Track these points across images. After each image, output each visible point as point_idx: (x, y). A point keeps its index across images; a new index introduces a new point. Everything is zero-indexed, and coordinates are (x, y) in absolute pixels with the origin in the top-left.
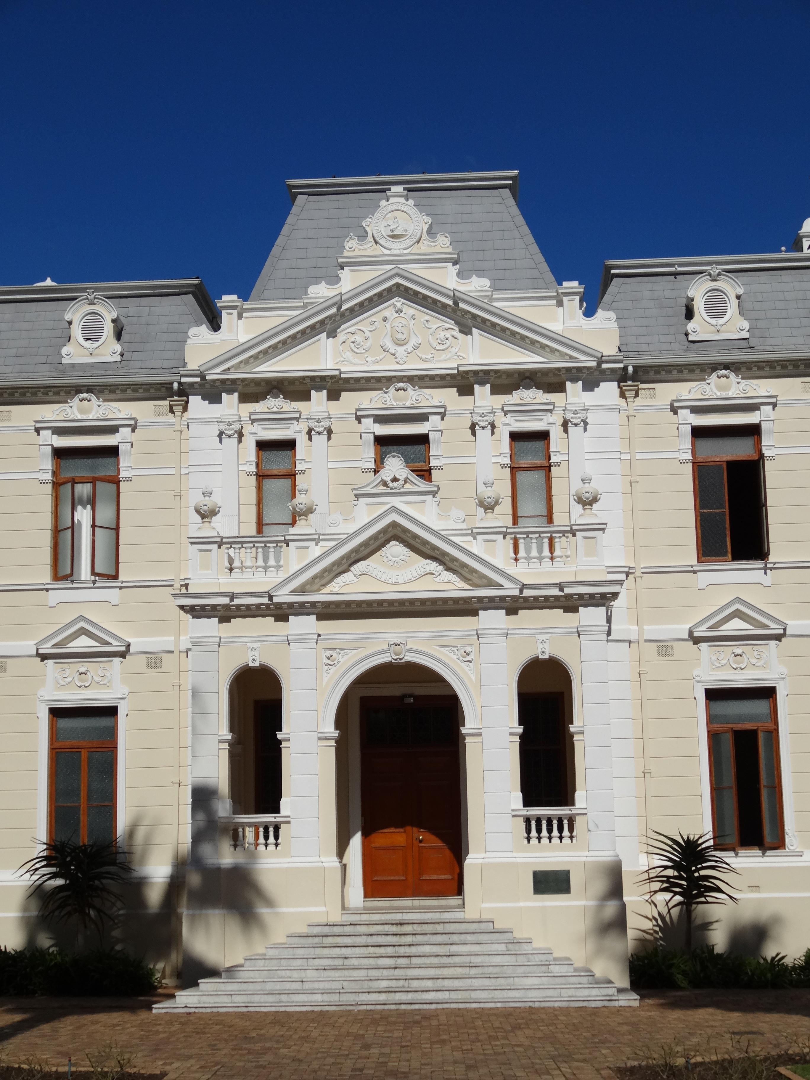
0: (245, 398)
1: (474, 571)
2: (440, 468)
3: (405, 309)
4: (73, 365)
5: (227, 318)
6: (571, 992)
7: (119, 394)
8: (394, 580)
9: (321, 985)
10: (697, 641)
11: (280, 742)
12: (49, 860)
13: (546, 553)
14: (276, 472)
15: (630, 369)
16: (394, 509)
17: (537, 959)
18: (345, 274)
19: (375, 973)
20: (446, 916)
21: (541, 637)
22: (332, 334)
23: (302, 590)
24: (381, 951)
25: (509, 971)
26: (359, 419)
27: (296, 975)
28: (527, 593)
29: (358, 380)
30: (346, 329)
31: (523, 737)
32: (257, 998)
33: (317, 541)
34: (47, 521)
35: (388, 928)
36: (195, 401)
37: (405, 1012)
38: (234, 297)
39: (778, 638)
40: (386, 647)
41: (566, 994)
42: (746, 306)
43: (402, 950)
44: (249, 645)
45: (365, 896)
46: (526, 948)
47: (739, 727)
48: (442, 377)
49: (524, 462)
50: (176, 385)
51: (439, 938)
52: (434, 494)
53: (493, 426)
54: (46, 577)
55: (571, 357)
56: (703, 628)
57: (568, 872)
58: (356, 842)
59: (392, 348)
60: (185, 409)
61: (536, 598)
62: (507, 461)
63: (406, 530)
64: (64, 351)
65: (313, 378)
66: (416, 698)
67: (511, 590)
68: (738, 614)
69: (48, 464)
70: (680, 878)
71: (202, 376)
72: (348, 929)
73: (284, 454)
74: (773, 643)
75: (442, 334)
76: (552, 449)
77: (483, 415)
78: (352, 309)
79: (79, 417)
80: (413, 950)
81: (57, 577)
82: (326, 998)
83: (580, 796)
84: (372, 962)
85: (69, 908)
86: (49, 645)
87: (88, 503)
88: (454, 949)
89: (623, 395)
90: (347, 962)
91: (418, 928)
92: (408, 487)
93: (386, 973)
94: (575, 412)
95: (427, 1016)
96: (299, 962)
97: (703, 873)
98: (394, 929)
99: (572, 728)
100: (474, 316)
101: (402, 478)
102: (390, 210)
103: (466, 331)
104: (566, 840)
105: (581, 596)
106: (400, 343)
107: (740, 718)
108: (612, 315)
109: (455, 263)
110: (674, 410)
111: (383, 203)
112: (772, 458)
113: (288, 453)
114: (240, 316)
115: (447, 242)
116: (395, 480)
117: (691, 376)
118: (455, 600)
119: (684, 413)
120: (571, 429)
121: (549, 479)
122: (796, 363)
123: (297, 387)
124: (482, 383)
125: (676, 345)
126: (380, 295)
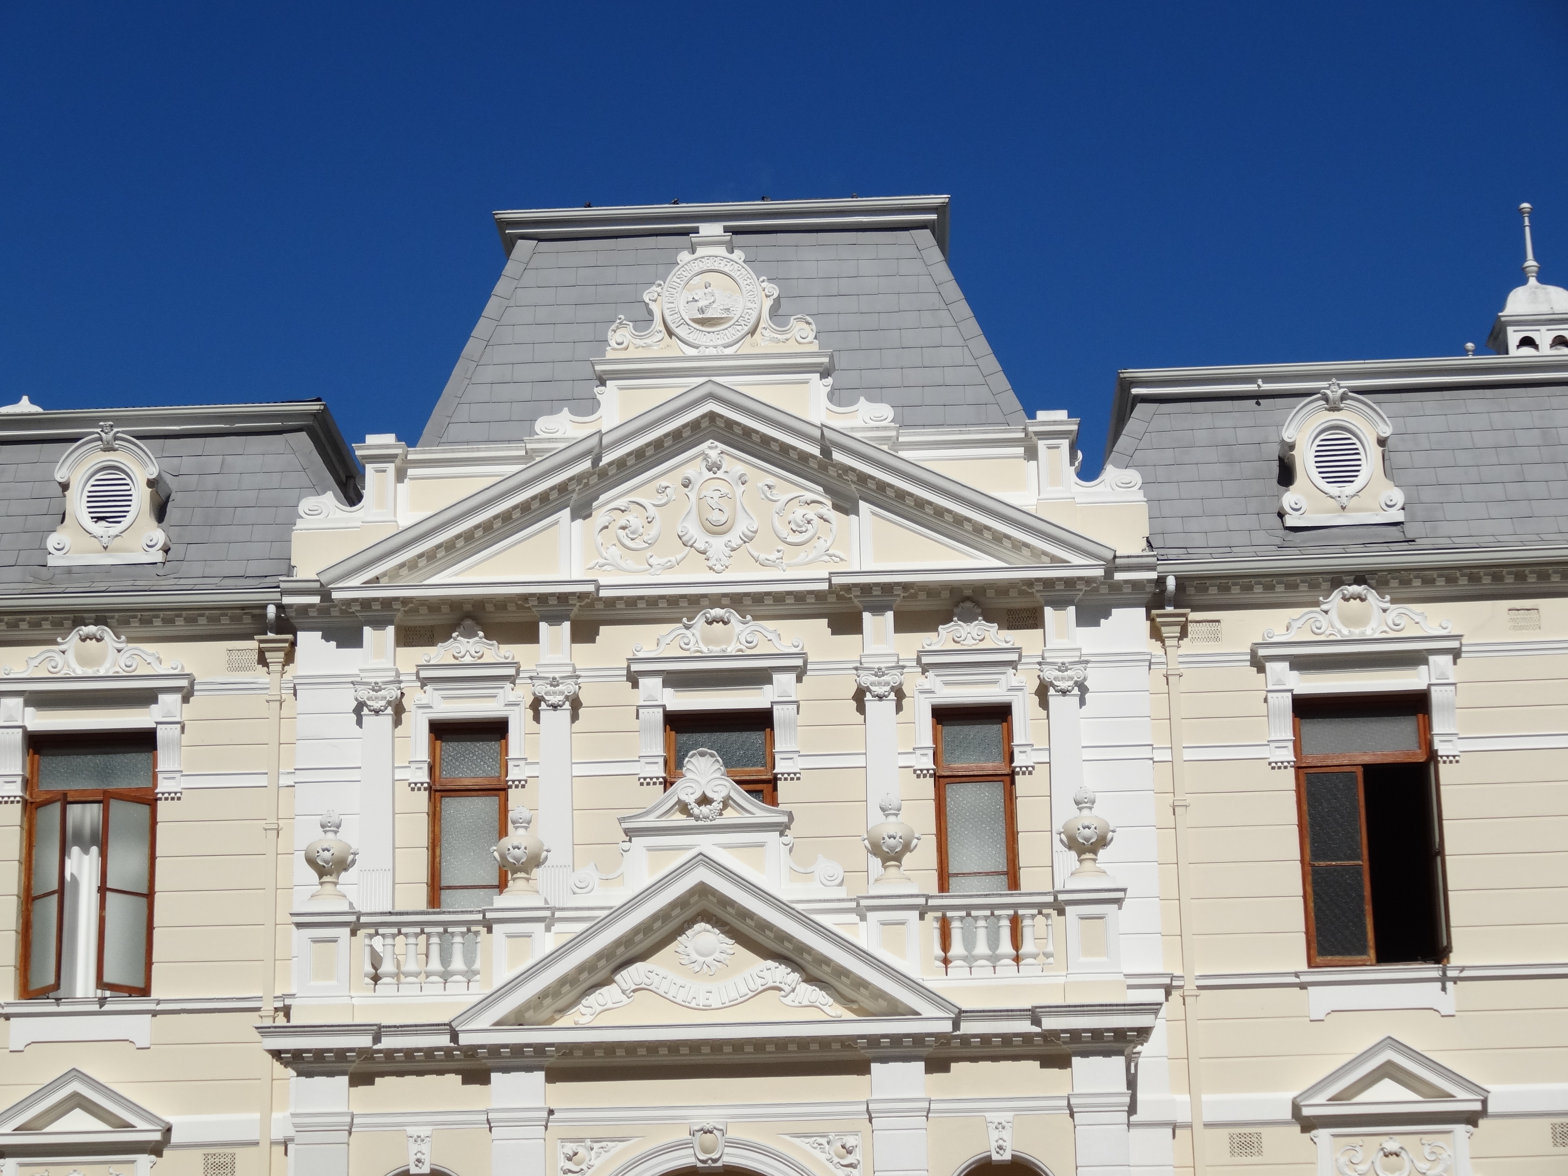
0: (408, 637)
1: (861, 984)
2: (794, 777)
3: (728, 463)
4: (69, 570)
5: (374, 480)
7: (158, 628)
8: (702, 1002)
10: (1308, 1125)
13: (1006, 947)
14: (468, 782)
15: (1171, 583)
16: (704, 859)
18: (609, 395)
21: (996, 1118)
22: (582, 511)
23: (517, 1019)
26: (633, 679)
28: (968, 1028)
29: (632, 602)
30: (609, 501)
33: (549, 922)
34: (10, 879)
36: (309, 642)
38: (389, 438)
39: (1471, 1119)
40: (686, 1136)
42: (1399, 459)
44: (411, 1130)
48: (799, 597)
49: (961, 765)
50: (271, 611)
52: (782, 829)
53: (900, 694)
55: (1054, 559)
56: (1322, 1098)
59: (701, 539)
60: (289, 658)
61: (986, 1039)
62: (927, 763)
63: (726, 902)
64: (52, 541)
65: (543, 598)
67: (935, 1023)
68: (1389, 1071)
69: (14, 762)
71: (325, 593)
73: (487, 748)
74: (1460, 1129)
75: (799, 513)
76: (1018, 739)
77: (879, 673)
78: (621, 463)
79: (80, 672)
81: (27, 989)
86: (7, 1128)
87: (94, 842)
89: (1156, 634)
92: (731, 816)
94: (1063, 668)
100: (863, 479)
101: (718, 797)
103: (846, 505)
105: (1075, 1035)
106: (716, 529)
108: (1134, 476)
109: (825, 373)
110: (1259, 664)
111: (684, 257)
112: (1454, 759)
113: (492, 746)
114: (401, 476)
115: (809, 332)
116: (704, 800)
117: (1292, 596)
118: (825, 1042)
119: (1278, 670)
120: (1054, 700)
121: (1010, 799)
122: (1496, 571)
123: (512, 616)
124: (878, 609)
125: (1260, 537)
126: (676, 435)
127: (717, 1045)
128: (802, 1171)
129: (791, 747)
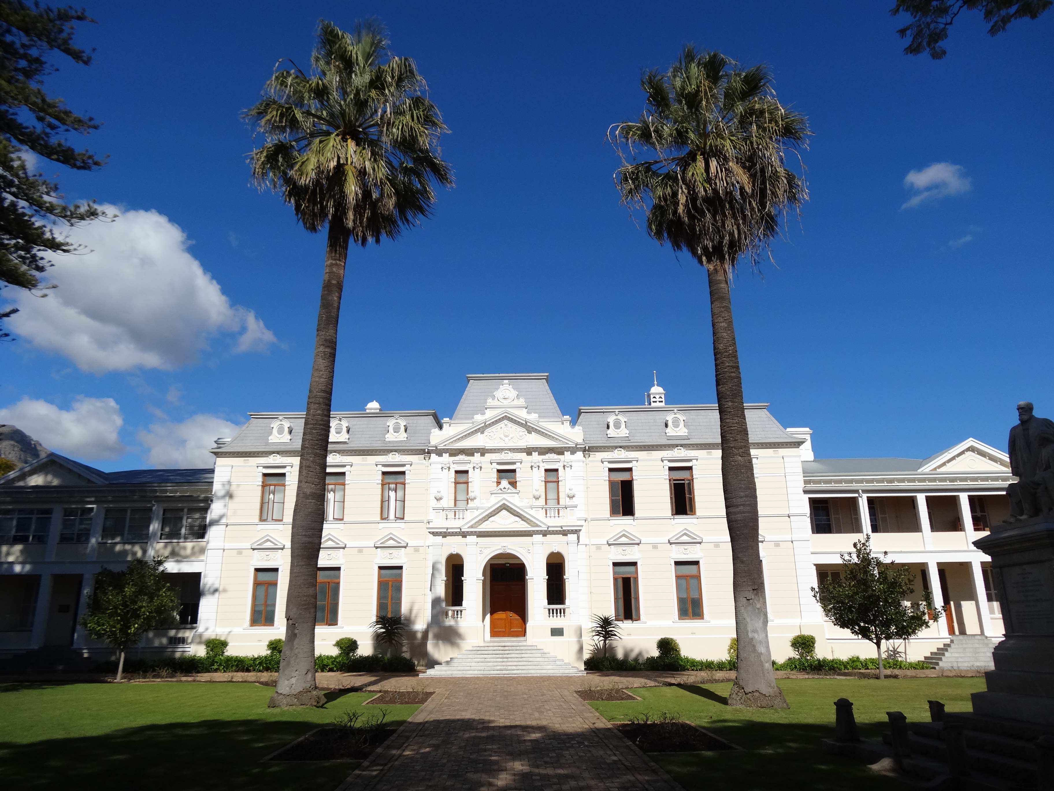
0: (451, 455)
1: (531, 521)
2: (520, 481)
3: (508, 424)
4: (389, 442)
5: (445, 426)
6: (563, 671)
7: (406, 453)
8: (504, 524)
9: (477, 668)
10: (610, 545)
11: (463, 581)
12: (377, 622)
13: (557, 515)
14: (461, 481)
15: (587, 448)
16: (504, 499)
17: (551, 659)
18: (487, 411)
19: (496, 664)
20: (520, 644)
21: (554, 545)
22: (482, 433)
23: (472, 527)
24: (498, 656)
25: (542, 663)
26: (491, 463)
27: (468, 664)
28: (550, 529)
29: (491, 449)
30: (487, 431)
31: (548, 580)
32: (455, 672)
33: (477, 509)
34: (379, 498)
35: (500, 648)
36: (433, 456)
37: (506, 677)
38: (448, 419)
39: (638, 544)
40: (501, 548)
41: (561, 671)
42: (627, 424)
43: (505, 656)
44: (453, 546)
45: (491, 637)
46: (548, 655)
47: (624, 576)
48: (521, 449)
49: (549, 479)
50: (426, 450)
51: (518, 652)
52: (518, 493)
53: (539, 467)
54: (378, 518)
55: (566, 443)
56: (612, 540)
57: (563, 629)
58: (488, 616)
59: (504, 438)
60: (430, 458)
61: (553, 531)
62: (544, 479)
63: (508, 506)
64: (386, 436)
65: (475, 449)
66: (510, 564)
67: (544, 528)
68: (624, 535)
69: (380, 477)
70: (602, 631)
71: (436, 447)
72: (486, 648)
73: (465, 475)
74: (636, 546)
75: (521, 433)
76: (560, 475)
77: (535, 463)
78: (489, 424)
79: (392, 461)
80: (509, 656)
81: (382, 518)
82: (479, 672)
83: (567, 601)
84: (494, 660)
85: (384, 641)
86: (379, 543)
87: (393, 490)
88: (523, 655)
89: (584, 456)
90: (486, 660)
91: (510, 648)
92: (509, 491)
93: (499, 663)
94: (568, 463)
95: (514, 678)
96: (469, 660)
97: (610, 629)
98: (502, 648)
99: (565, 577)
100: (533, 428)
101: (507, 488)
102: (503, 389)
103: (529, 432)
104: (562, 617)
105: (568, 530)
106: (506, 436)
107: (625, 573)
108: (581, 428)
109: (526, 408)
110: (602, 462)
111: (501, 386)
112: (636, 480)
113: (466, 475)
114: (450, 426)
115: (523, 400)
116: (505, 488)
117: (608, 450)
118: (525, 531)
119: (606, 463)
120: (566, 468)
121: (558, 486)
122: (644, 446)
123: (469, 451)
124: (535, 451)
125: (603, 439)
126: (499, 419)
127: (506, 532)
128: (521, 554)
129: (519, 476)
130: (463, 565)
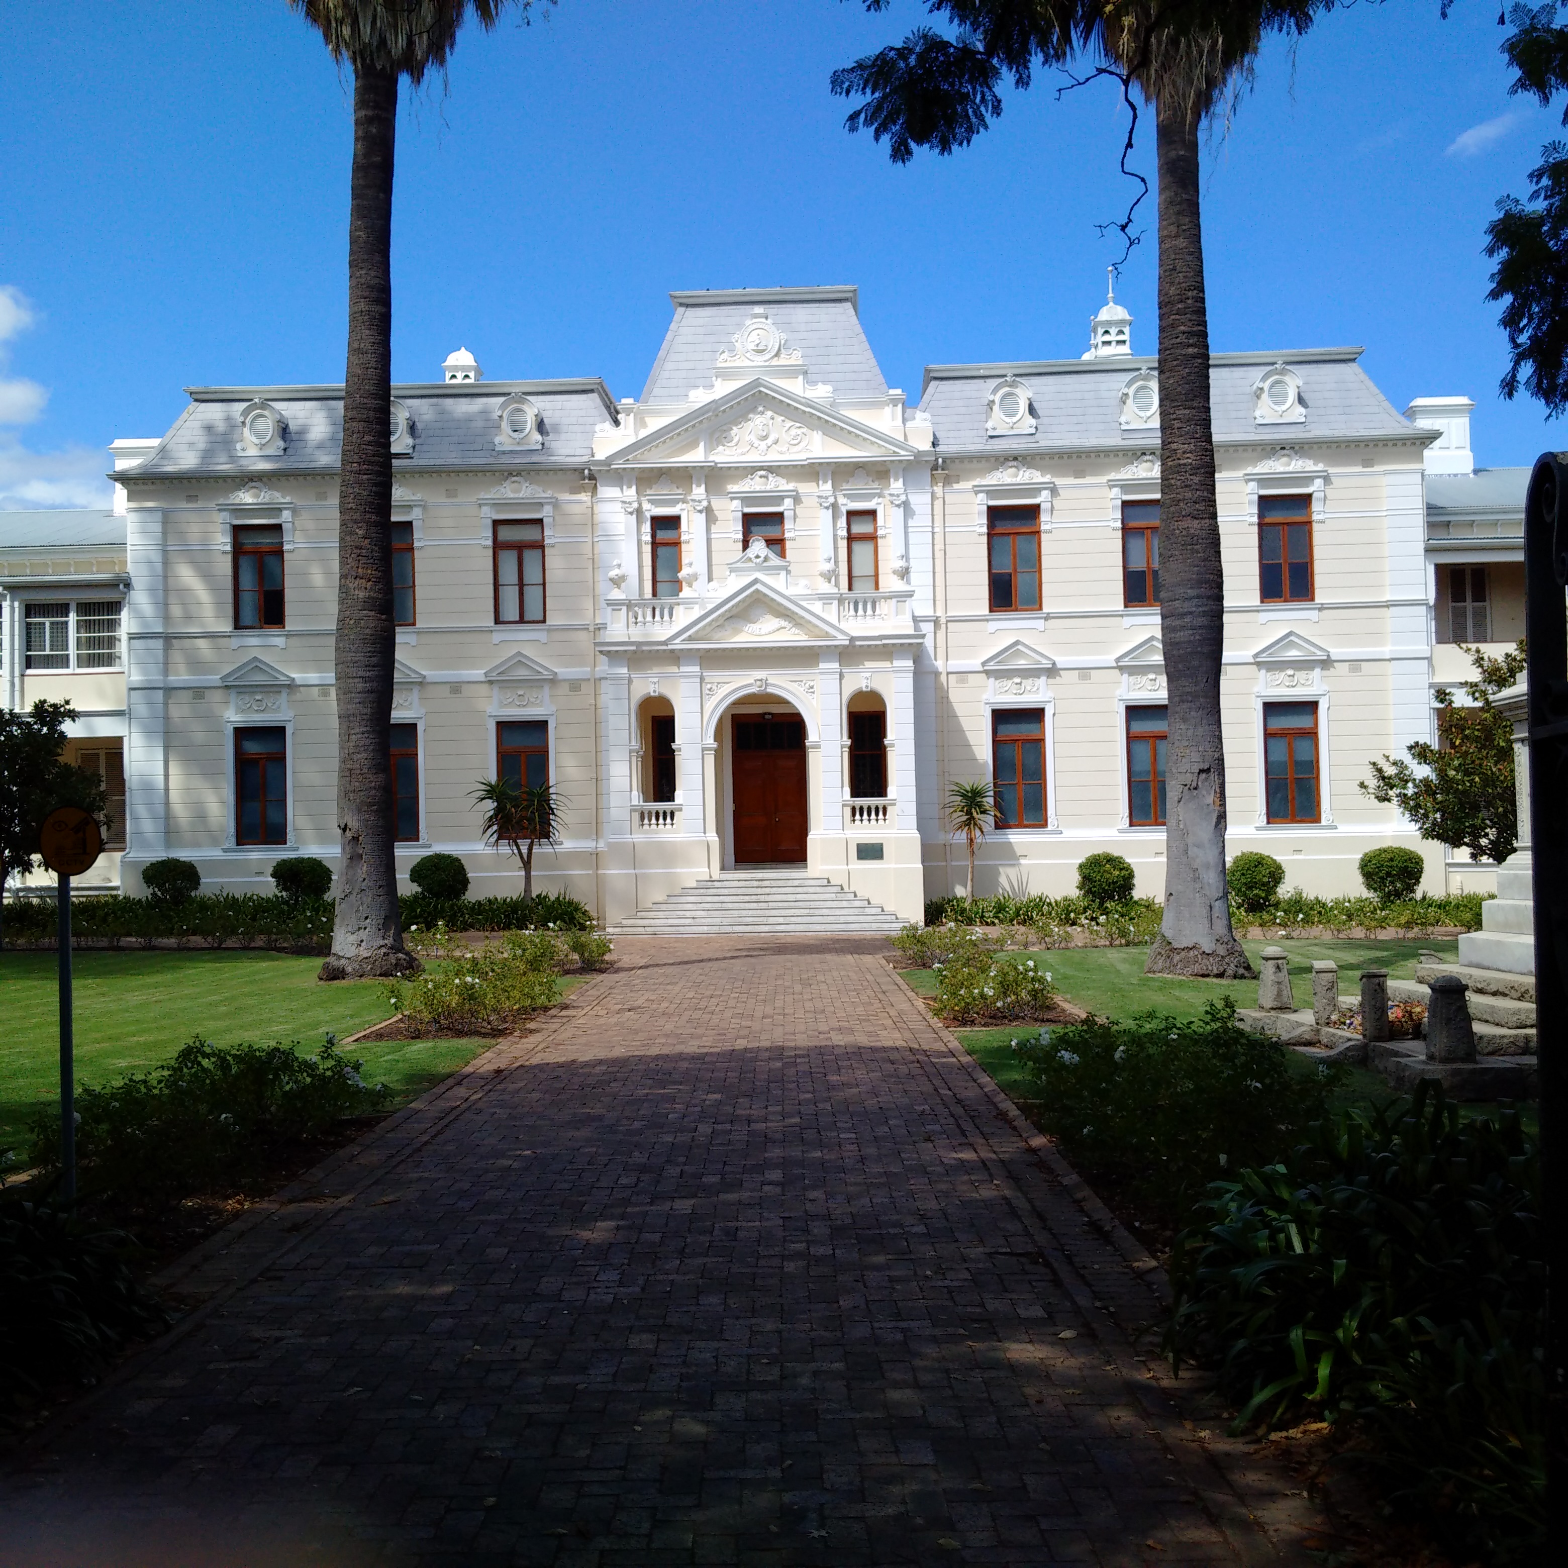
0: (641, 482)
1: (812, 625)
2: (792, 539)
3: (766, 411)
4: (504, 452)
5: (625, 417)
6: (879, 925)
7: (542, 477)
8: (758, 633)
10: (987, 673)
11: (674, 751)
13: (869, 613)
14: (666, 541)
15: (940, 463)
16: (758, 580)
17: (856, 904)
18: (719, 382)
20: (795, 876)
21: (863, 674)
22: (709, 431)
24: (748, 898)
25: (836, 912)
26: (731, 501)
27: (689, 914)
28: (856, 643)
29: (729, 469)
30: (719, 427)
31: (852, 749)
32: (662, 929)
33: (701, 603)
34: (490, 578)
35: (753, 883)
36: (603, 485)
38: (630, 401)
39: (1048, 671)
40: (753, 681)
41: (876, 927)
42: (1034, 405)
43: (762, 898)
44: (650, 679)
45: (736, 861)
46: (849, 896)
48: (795, 466)
49: (857, 534)
50: (587, 472)
51: (788, 890)
52: (787, 568)
53: (833, 506)
54: (490, 622)
55: (894, 452)
56: (994, 662)
57: (882, 844)
60: (595, 491)
61: (861, 646)
62: (844, 532)
63: (767, 596)
64: (496, 439)
65: (694, 469)
66: (771, 715)
67: (843, 641)
68: (1018, 653)
69: (488, 532)
71: (608, 465)
72: (725, 883)
73: (672, 528)
74: (1044, 674)
75: (795, 431)
76: (879, 524)
77: (826, 498)
78: (724, 411)
79: (512, 496)
81: (498, 621)
83: (891, 791)
84: (741, 905)
86: (495, 674)
88: (799, 897)
89: (934, 480)
91: (774, 883)
92: (765, 563)
93: (751, 912)
94: (897, 496)
98: (757, 883)
99: (886, 742)
100: (820, 418)
101: (762, 555)
102: (754, 327)
103: (813, 428)
104: (881, 822)
105: (894, 645)
106: (762, 438)
108: (927, 415)
109: (804, 374)
110: (974, 494)
111: (749, 321)
112: (1048, 531)
113: (675, 525)
114: (635, 415)
115: (799, 355)
116: (757, 557)
117: (989, 466)
118: (802, 648)
119: (982, 496)
120: (894, 508)
121: (876, 547)
122: (1069, 455)
123: (681, 474)
124: (825, 473)
125: (977, 439)
126: (746, 399)
127: (763, 648)
128: (794, 695)
129: (790, 529)
130: (673, 717)
